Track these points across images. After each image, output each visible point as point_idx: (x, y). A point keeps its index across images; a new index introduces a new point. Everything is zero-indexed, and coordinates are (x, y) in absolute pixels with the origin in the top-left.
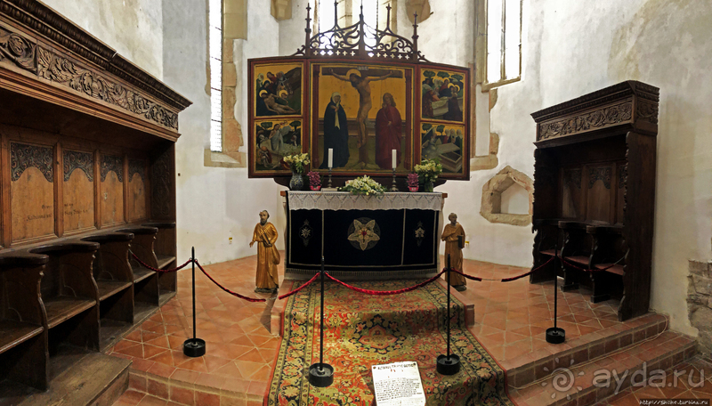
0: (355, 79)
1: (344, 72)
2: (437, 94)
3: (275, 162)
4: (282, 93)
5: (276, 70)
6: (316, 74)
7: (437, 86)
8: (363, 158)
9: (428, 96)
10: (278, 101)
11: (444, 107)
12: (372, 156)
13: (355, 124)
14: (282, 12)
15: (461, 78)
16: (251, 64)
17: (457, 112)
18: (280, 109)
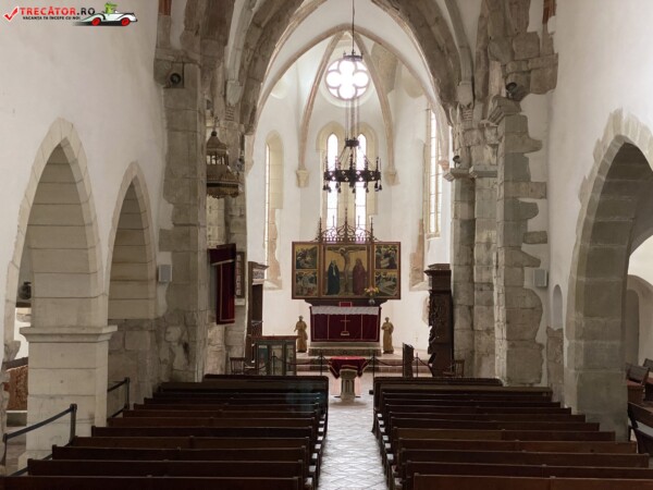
0: (343, 252)
1: (337, 249)
2: (383, 257)
3: (305, 292)
4: (308, 259)
5: (305, 248)
6: (324, 250)
8: (346, 290)
9: (378, 258)
10: (307, 263)
12: (351, 289)
13: (343, 274)
14: (302, 183)
15: (396, 247)
16: (294, 244)
17: (394, 264)
18: (307, 266)
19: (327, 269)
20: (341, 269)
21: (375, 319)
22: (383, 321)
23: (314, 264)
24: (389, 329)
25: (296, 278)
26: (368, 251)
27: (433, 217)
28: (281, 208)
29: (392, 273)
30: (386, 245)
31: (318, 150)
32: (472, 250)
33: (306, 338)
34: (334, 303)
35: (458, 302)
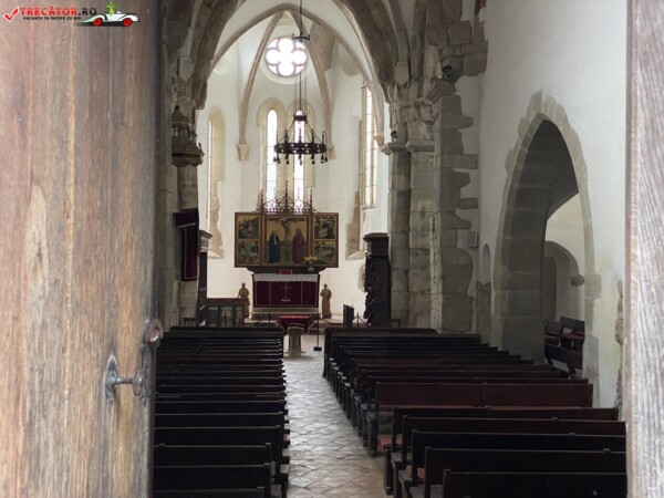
2: (322, 227)
3: (247, 261)
4: (250, 229)
5: (247, 218)
6: (266, 221)
8: (287, 259)
9: (317, 229)
10: (249, 233)
12: (291, 257)
13: (283, 243)
14: (243, 157)
15: (334, 218)
16: (237, 214)
17: (332, 234)
18: (249, 236)
19: (268, 238)
20: (281, 239)
21: (315, 285)
22: (321, 288)
23: (255, 234)
24: (327, 295)
25: (239, 247)
26: (308, 221)
27: (368, 190)
28: (223, 180)
29: (330, 243)
30: (325, 216)
31: (258, 125)
32: (408, 218)
33: (249, 304)
34: (276, 271)
35: (395, 266)
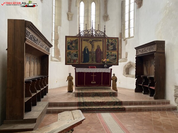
0: (91, 42)
2: (110, 45)
3: (72, 61)
4: (73, 45)
5: (72, 39)
6: (82, 40)
7: (110, 43)
9: (108, 45)
11: (112, 48)
12: (95, 60)
14: (70, 19)
15: (116, 40)
16: (66, 37)
18: (73, 48)
19: (83, 50)
20: (90, 50)
21: (109, 74)
24: (115, 79)
25: (67, 55)
26: (103, 41)
28: (60, 26)
29: (114, 53)
30: (112, 38)
31: (76, 6)
34: (87, 66)
